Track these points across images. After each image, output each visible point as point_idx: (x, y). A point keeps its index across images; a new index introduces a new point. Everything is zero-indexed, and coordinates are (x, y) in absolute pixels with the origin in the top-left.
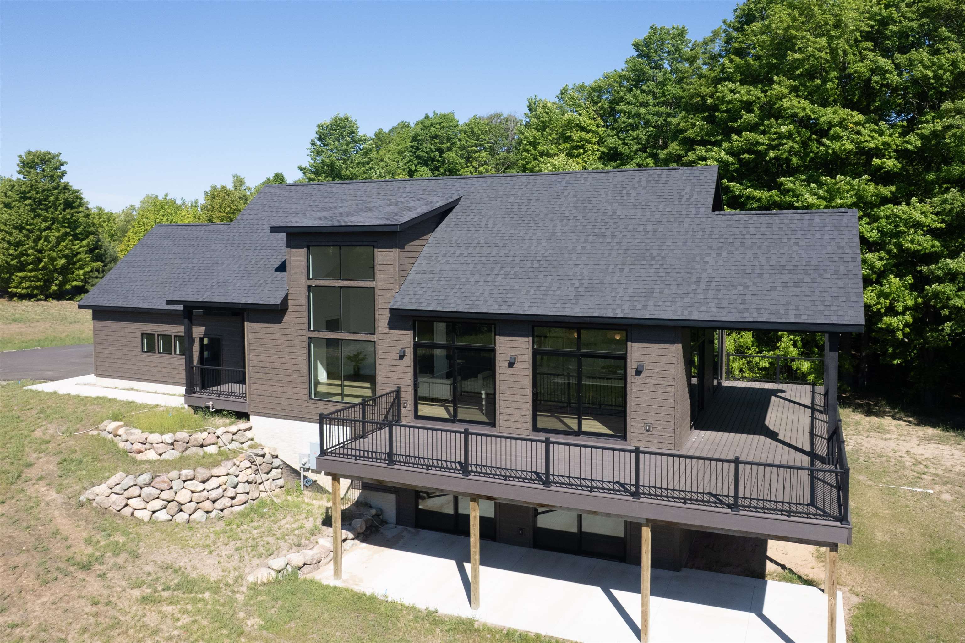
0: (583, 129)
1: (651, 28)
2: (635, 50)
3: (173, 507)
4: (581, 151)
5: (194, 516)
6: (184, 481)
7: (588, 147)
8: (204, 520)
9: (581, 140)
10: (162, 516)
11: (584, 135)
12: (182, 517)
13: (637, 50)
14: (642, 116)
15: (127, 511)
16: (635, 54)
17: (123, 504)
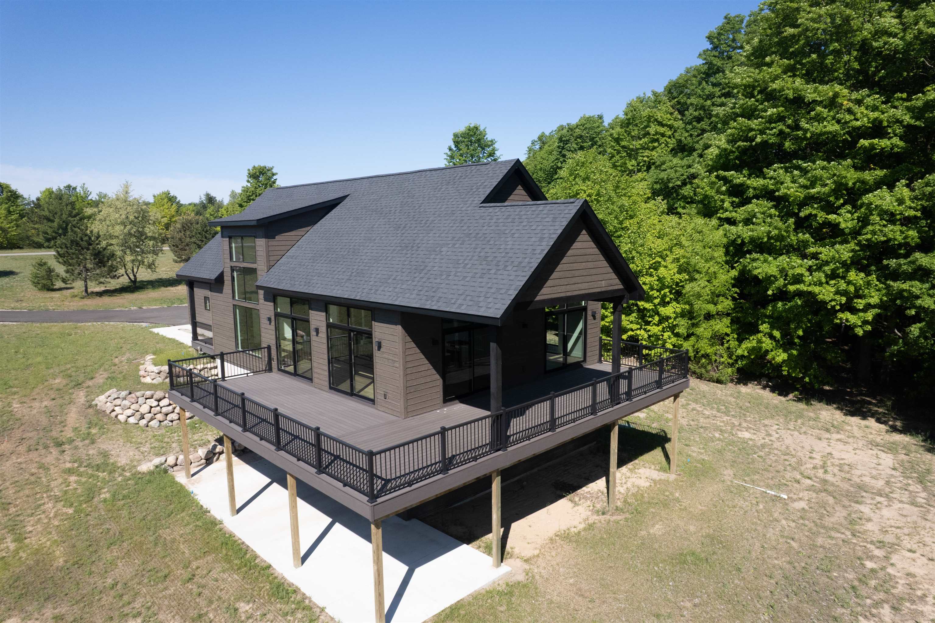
0: (661, 124)
1: (726, 18)
2: (709, 43)
3: (138, 415)
4: (656, 144)
5: (150, 423)
6: (146, 399)
7: (662, 140)
8: (156, 427)
9: (657, 133)
10: (132, 420)
11: (662, 130)
12: (143, 422)
13: (712, 43)
14: (706, 108)
15: (114, 414)
16: (710, 47)
17: (111, 409)
